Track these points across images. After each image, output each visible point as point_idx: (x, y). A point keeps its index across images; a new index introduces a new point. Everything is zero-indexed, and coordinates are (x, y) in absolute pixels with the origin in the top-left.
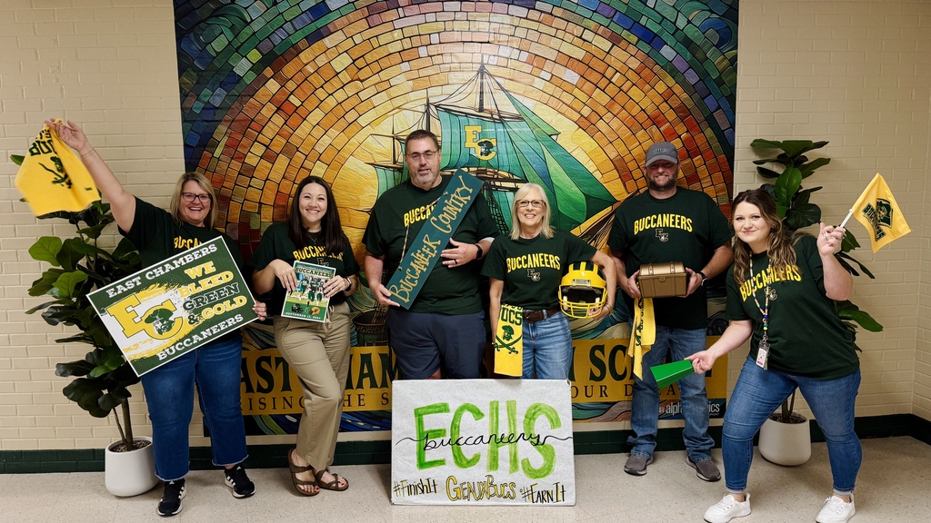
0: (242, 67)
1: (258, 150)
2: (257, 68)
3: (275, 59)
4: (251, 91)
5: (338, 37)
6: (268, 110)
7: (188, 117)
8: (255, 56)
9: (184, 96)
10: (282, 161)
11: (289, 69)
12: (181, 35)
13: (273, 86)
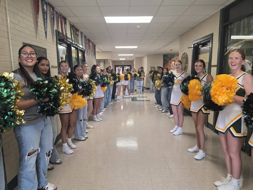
0: (168, 60)
1: (168, 66)
2: (169, 60)
3: (170, 59)
4: (168, 61)
5: (175, 57)
6: (169, 63)
7: (163, 63)
8: (169, 59)
9: (163, 62)
10: (170, 67)
11: (171, 60)
12: (163, 57)
13: (170, 61)
